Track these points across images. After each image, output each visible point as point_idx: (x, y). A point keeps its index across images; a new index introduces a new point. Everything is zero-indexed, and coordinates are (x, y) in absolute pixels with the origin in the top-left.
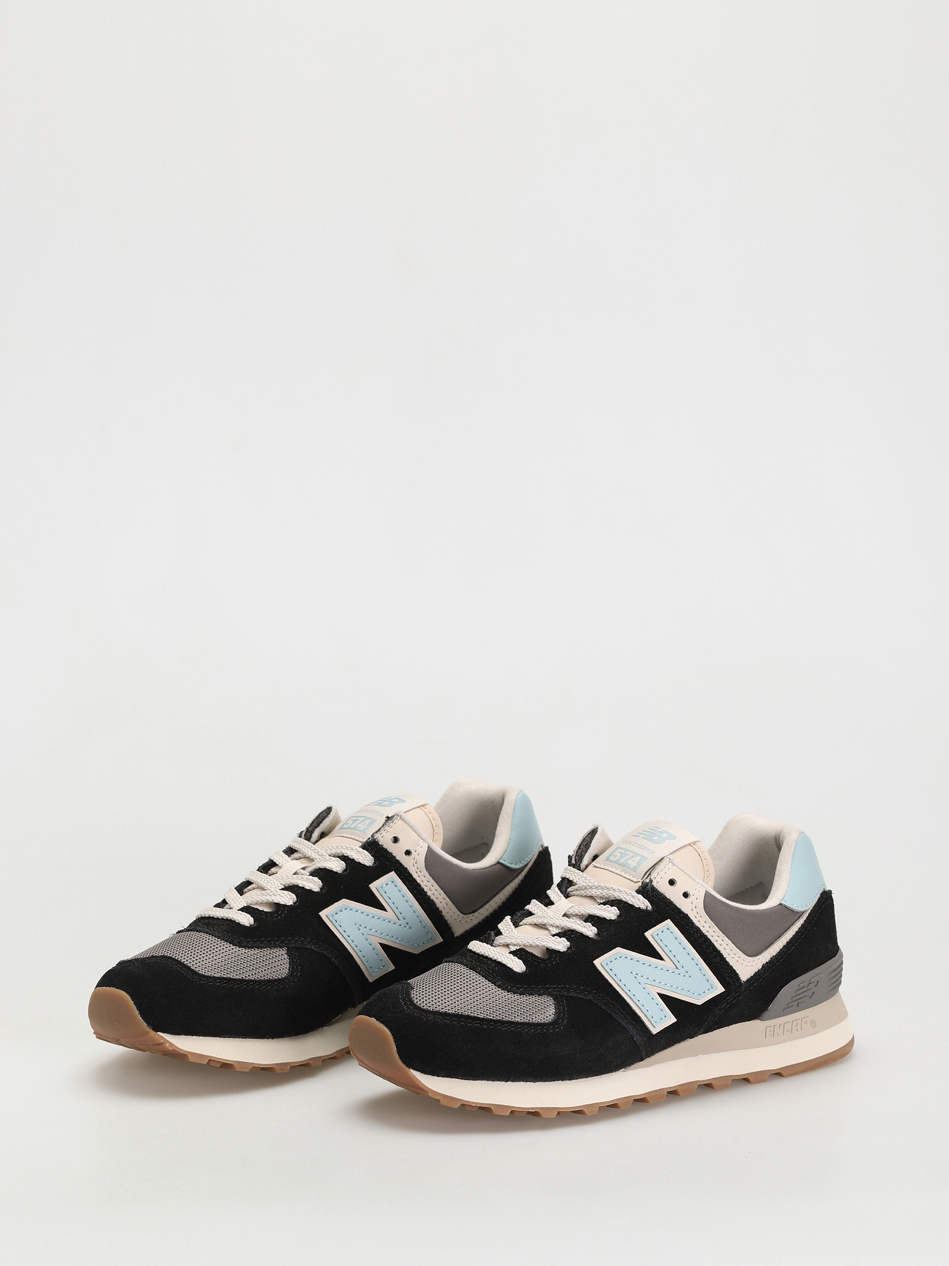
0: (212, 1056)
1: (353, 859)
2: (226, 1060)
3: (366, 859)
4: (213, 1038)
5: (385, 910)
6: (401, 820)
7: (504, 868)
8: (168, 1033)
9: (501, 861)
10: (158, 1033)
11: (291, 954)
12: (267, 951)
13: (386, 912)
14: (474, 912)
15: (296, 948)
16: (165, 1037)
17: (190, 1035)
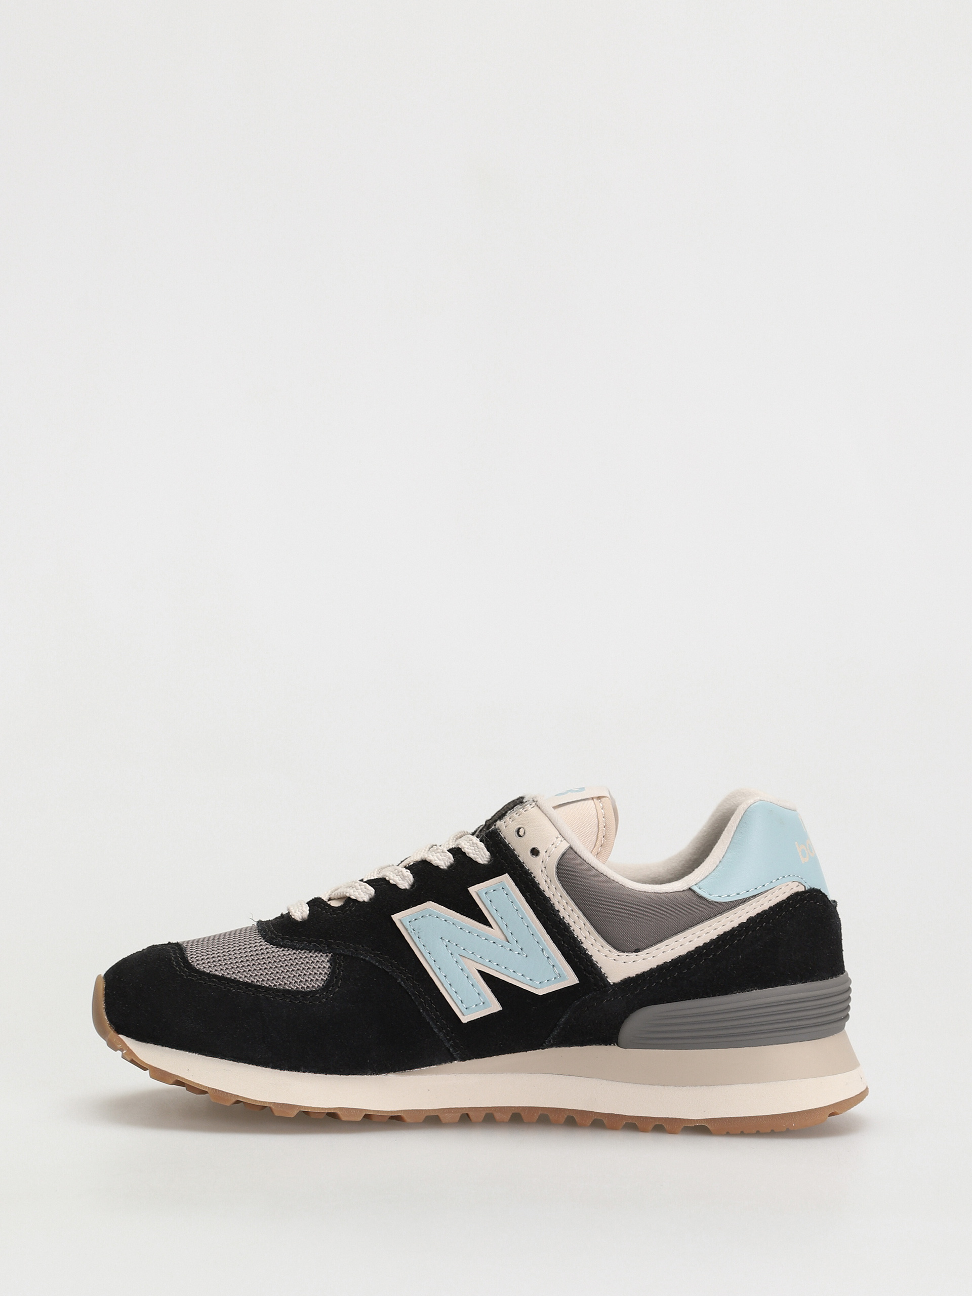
0: (180, 1076)
1: (465, 853)
2: (198, 1084)
3: (480, 854)
4: (190, 1053)
5: (490, 926)
6: (536, 808)
7: (695, 898)
8: (133, 1037)
9: (695, 888)
10: (120, 1036)
11: (336, 963)
12: (304, 954)
13: (490, 929)
14: (637, 951)
15: (345, 956)
16: (126, 1042)
17: (160, 1045)
